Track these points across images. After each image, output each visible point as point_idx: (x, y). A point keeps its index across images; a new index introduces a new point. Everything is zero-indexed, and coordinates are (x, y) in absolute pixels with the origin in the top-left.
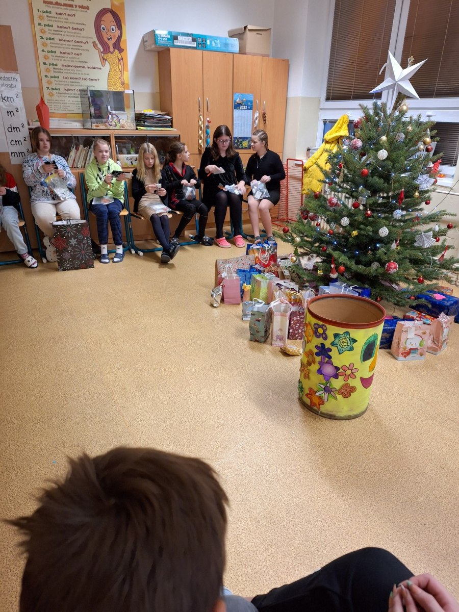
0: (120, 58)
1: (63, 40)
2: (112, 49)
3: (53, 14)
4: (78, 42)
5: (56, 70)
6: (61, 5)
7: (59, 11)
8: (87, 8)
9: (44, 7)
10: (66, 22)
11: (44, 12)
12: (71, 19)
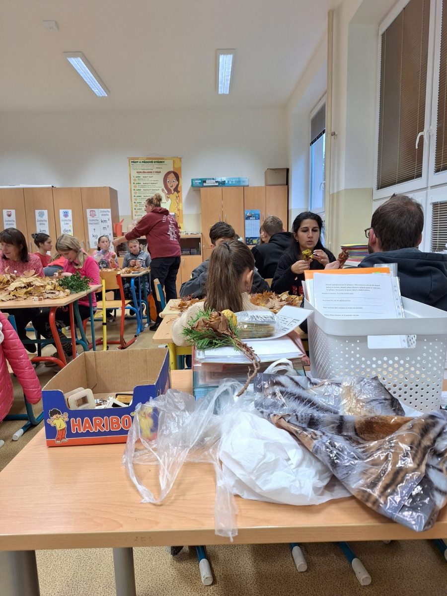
0: (177, 196)
1: (146, 190)
2: (173, 192)
3: (142, 178)
5: (141, 206)
6: (145, 173)
7: (144, 176)
8: (160, 172)
10: (148, 181)
11: (136, 177)
12: (150, 179)
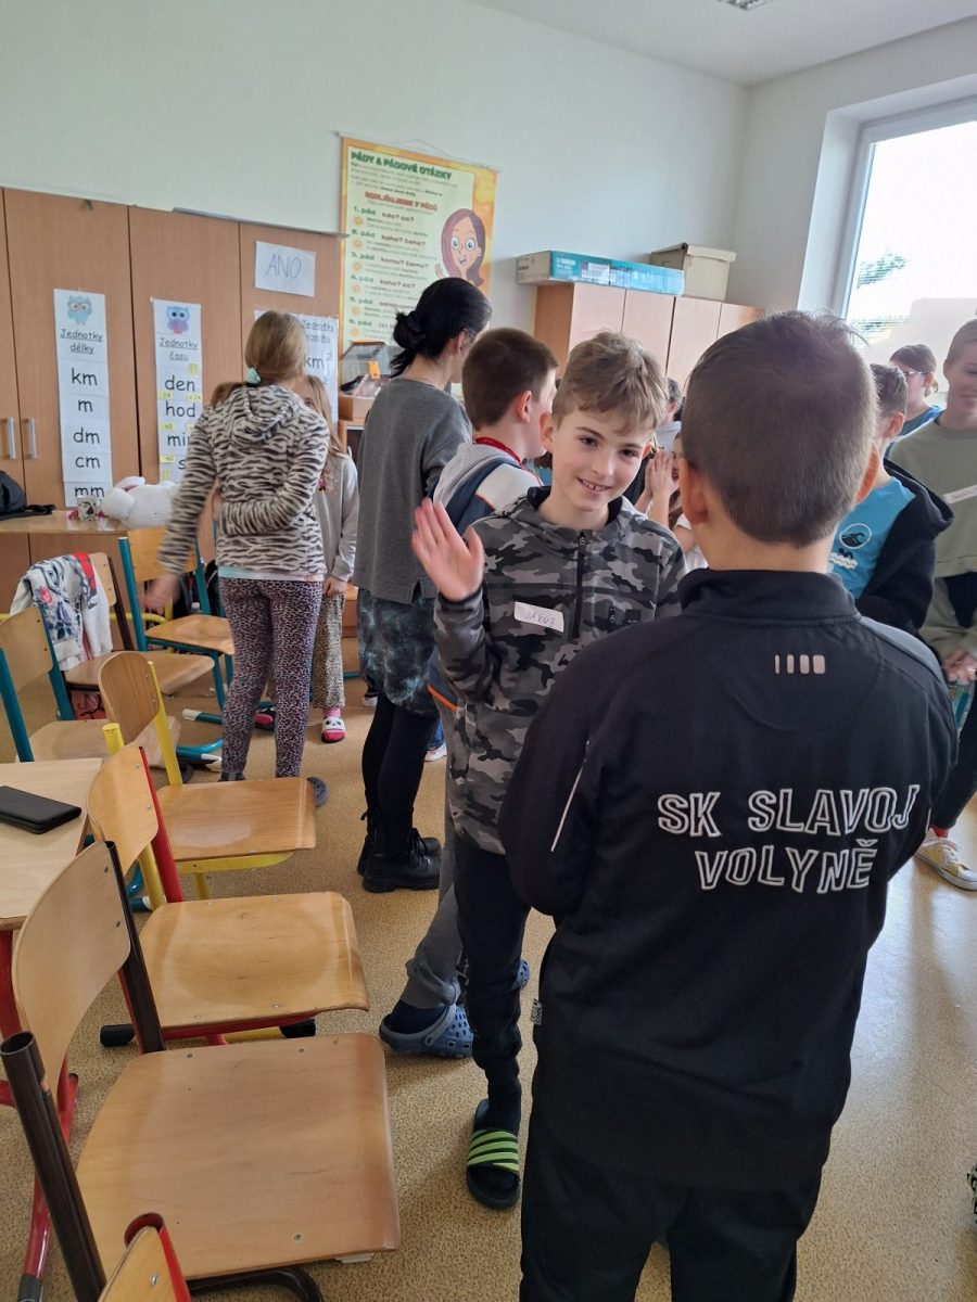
1: (387, 261)
3: (378, 216)
4: (412, 265)
5: (368, 312)
6: (393, 201)
7: (388, 211)
8: (434, 208)
9: (366, 204)
10: (397, 230)
11: (363, 211)
12: (405, 225)
